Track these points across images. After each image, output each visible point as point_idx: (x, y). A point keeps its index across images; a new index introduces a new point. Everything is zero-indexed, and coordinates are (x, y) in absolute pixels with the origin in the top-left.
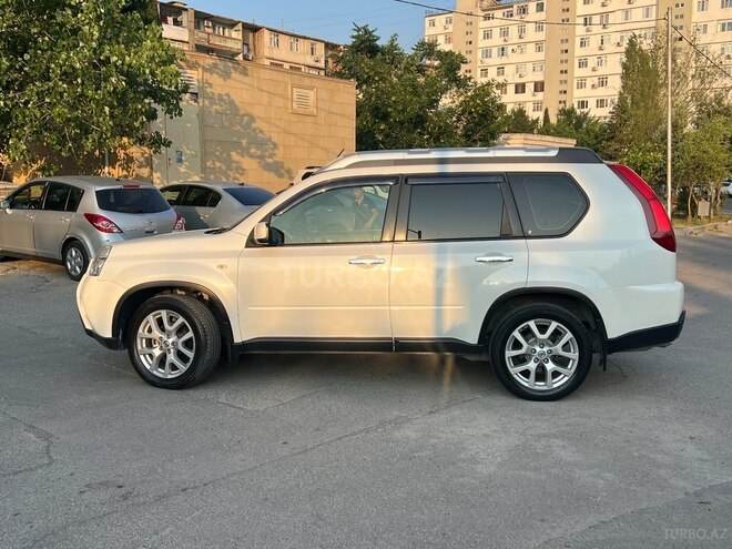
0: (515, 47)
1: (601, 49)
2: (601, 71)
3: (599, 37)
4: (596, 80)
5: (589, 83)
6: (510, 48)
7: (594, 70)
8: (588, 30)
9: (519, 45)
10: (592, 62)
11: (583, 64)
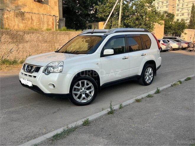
0: (161, 7)
1: (182, 7)
2: (182, 12)
3: (182, 4)
4: (181, 14)
5: (179, 15)
6: (160, 7)
7: (181, 12)
8: (179, 2)
9: (162, 6)
10: (180, 10)
11: (178, 10)
